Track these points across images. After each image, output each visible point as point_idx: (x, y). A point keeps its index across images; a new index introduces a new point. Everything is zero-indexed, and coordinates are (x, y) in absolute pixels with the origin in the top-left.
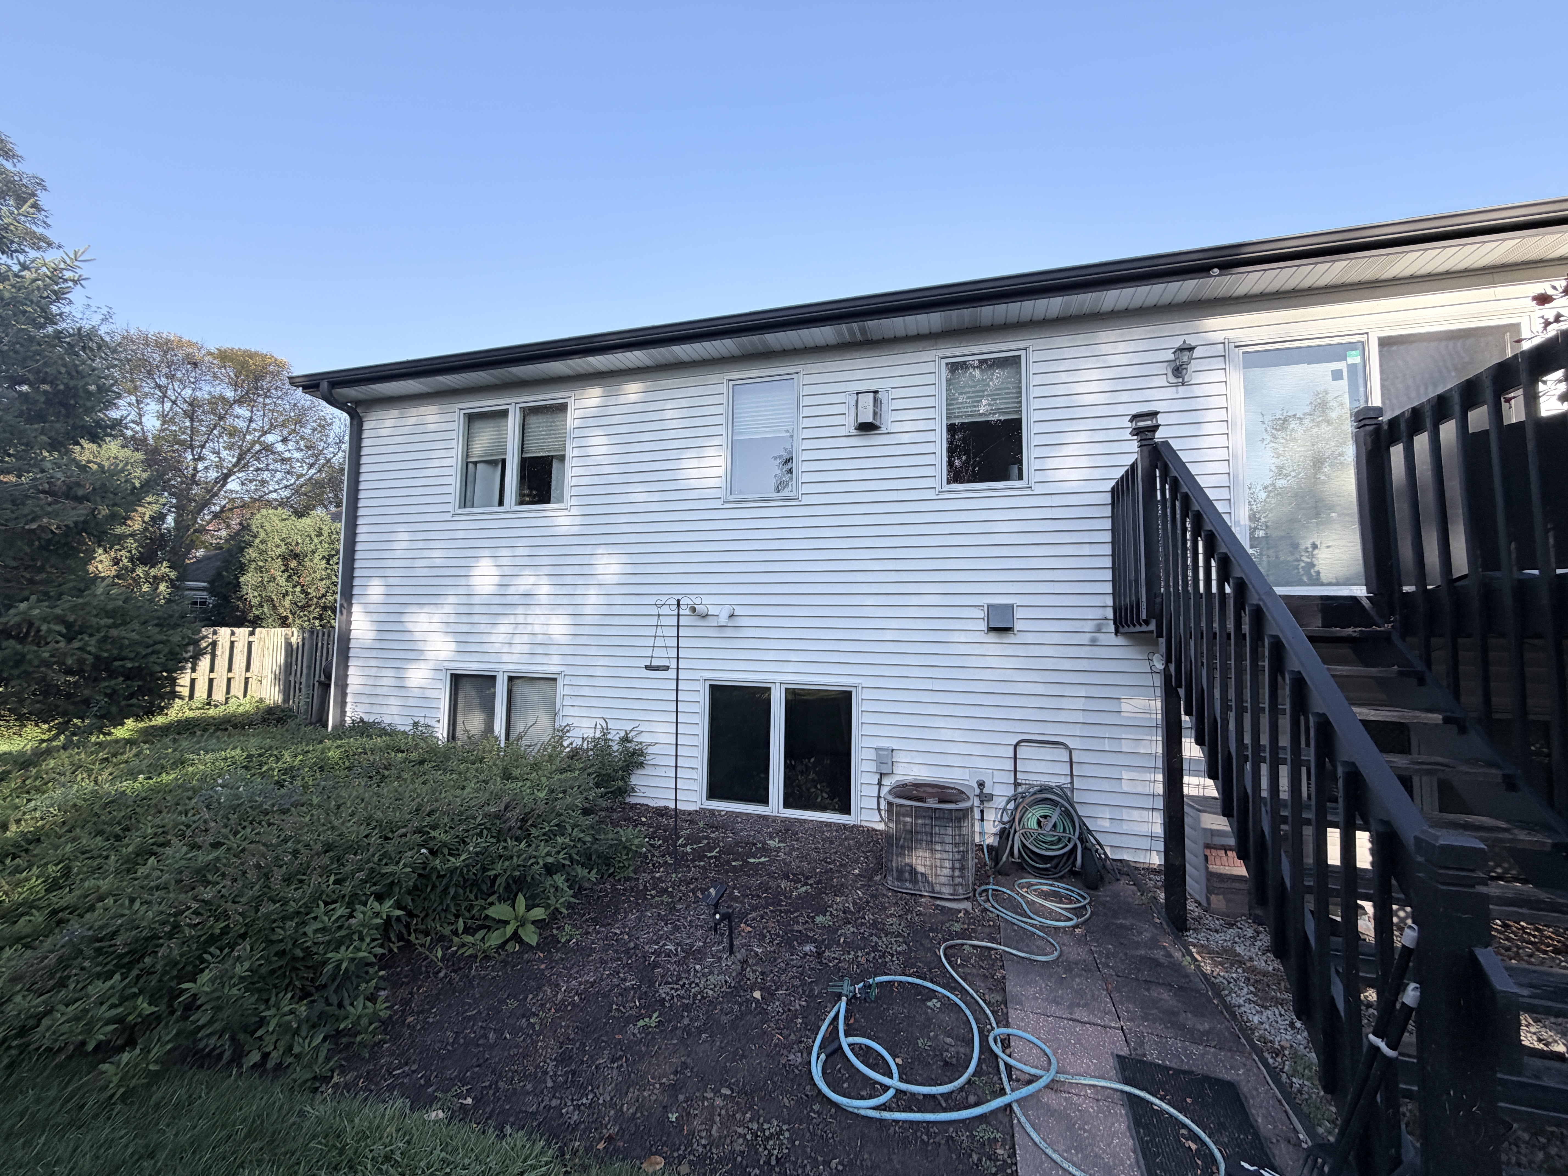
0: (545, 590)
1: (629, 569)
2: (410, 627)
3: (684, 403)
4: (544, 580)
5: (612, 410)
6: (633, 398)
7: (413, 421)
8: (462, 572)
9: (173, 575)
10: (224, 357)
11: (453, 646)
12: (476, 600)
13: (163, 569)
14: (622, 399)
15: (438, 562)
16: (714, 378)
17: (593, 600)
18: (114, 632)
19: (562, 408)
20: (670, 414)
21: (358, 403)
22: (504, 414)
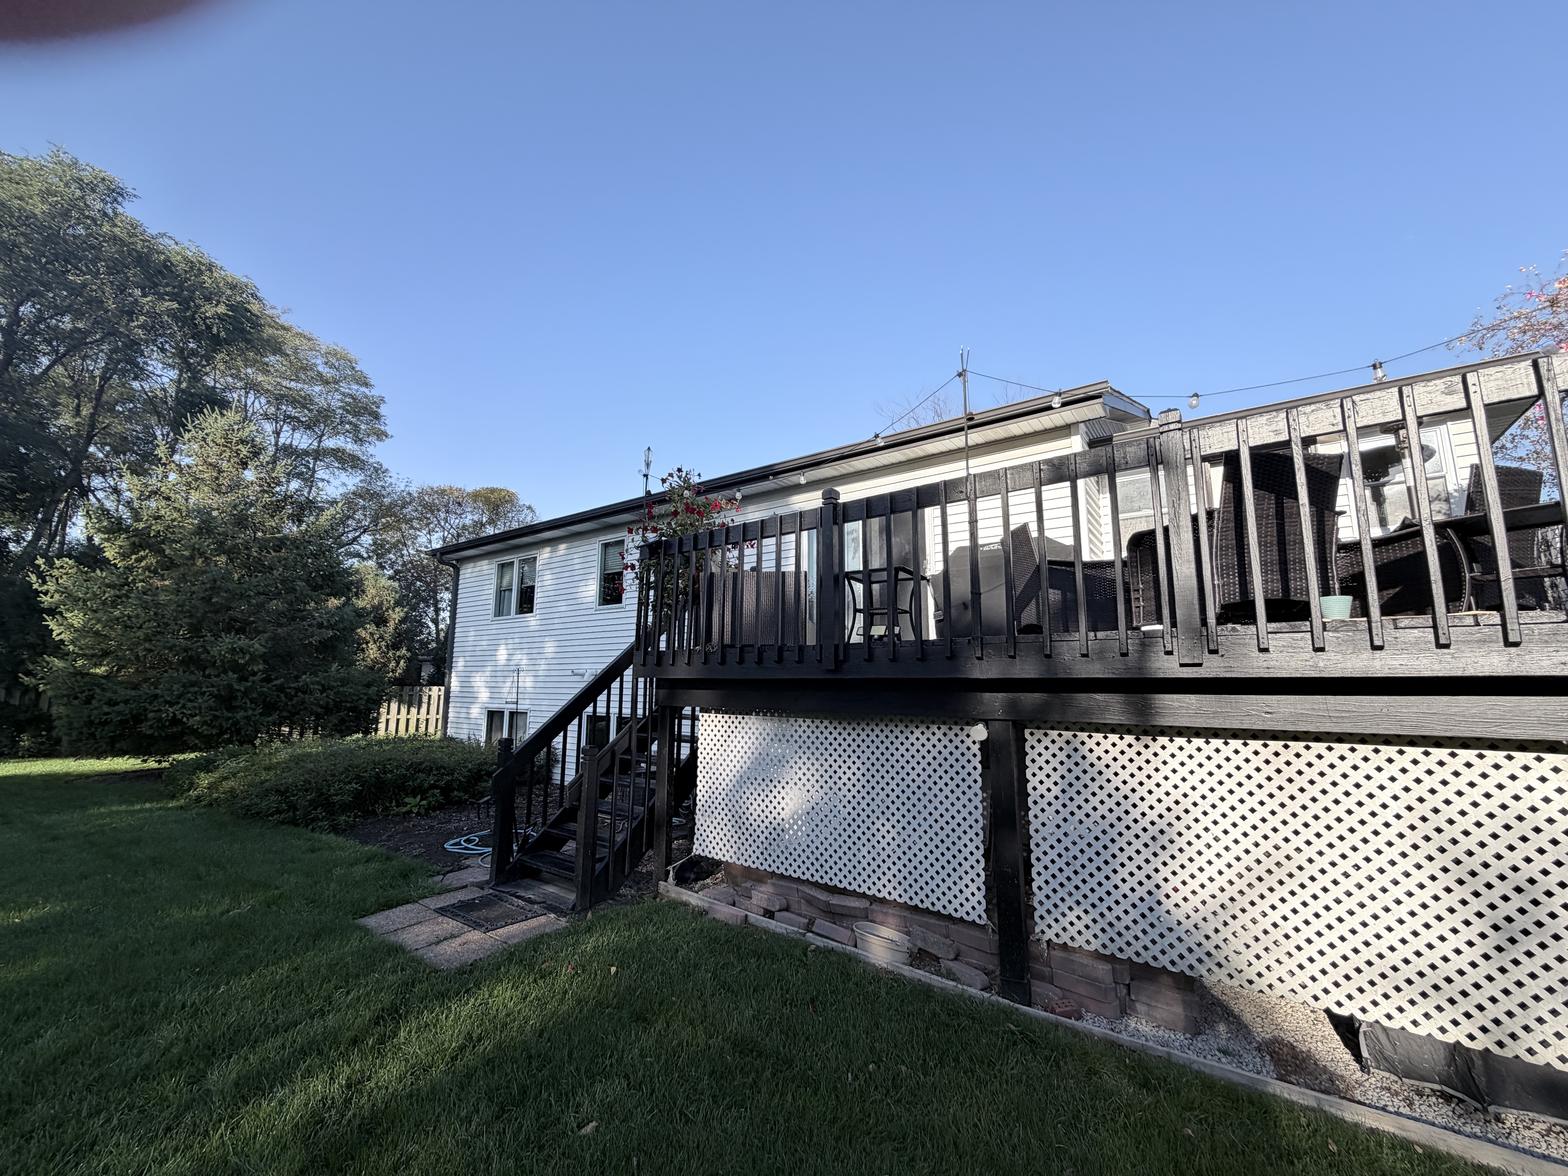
0: (524, 662)
1: (558, 650)
2: (473, 684)
3: (582, 554)
4: (525, 657)
5: (554, 560)
6: (562, 552)
7: (478, 569)
8: (493, 653)
9: (409, 655)
10: (476, 496)
11: (488, 695)
12: (498, 668)
13: (404, 651)
14: (559, 553)
15: (485, 648)
16: (593, 540)
17: (543, 667)
18: (341, 689)
19: (535, 558)
20: (576, 561)
21: (458, 560)
22: (512, 563)
